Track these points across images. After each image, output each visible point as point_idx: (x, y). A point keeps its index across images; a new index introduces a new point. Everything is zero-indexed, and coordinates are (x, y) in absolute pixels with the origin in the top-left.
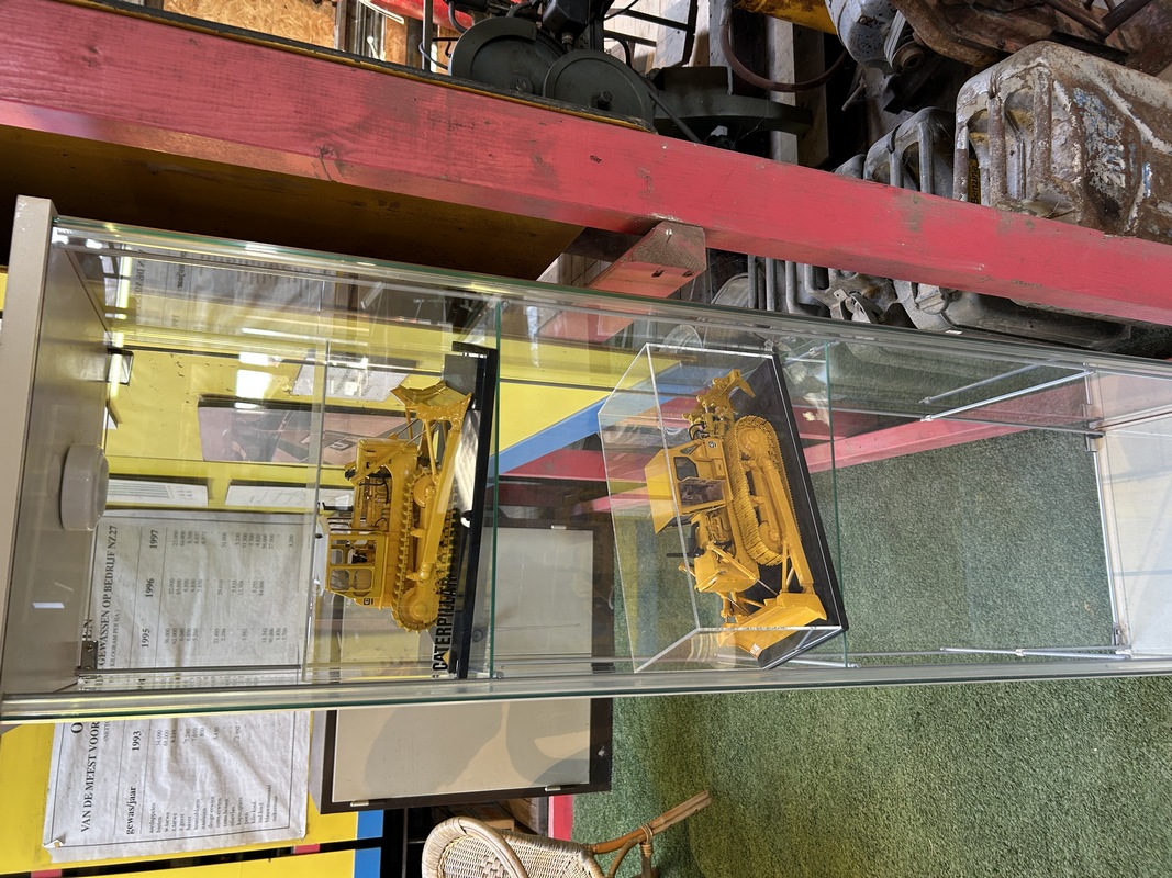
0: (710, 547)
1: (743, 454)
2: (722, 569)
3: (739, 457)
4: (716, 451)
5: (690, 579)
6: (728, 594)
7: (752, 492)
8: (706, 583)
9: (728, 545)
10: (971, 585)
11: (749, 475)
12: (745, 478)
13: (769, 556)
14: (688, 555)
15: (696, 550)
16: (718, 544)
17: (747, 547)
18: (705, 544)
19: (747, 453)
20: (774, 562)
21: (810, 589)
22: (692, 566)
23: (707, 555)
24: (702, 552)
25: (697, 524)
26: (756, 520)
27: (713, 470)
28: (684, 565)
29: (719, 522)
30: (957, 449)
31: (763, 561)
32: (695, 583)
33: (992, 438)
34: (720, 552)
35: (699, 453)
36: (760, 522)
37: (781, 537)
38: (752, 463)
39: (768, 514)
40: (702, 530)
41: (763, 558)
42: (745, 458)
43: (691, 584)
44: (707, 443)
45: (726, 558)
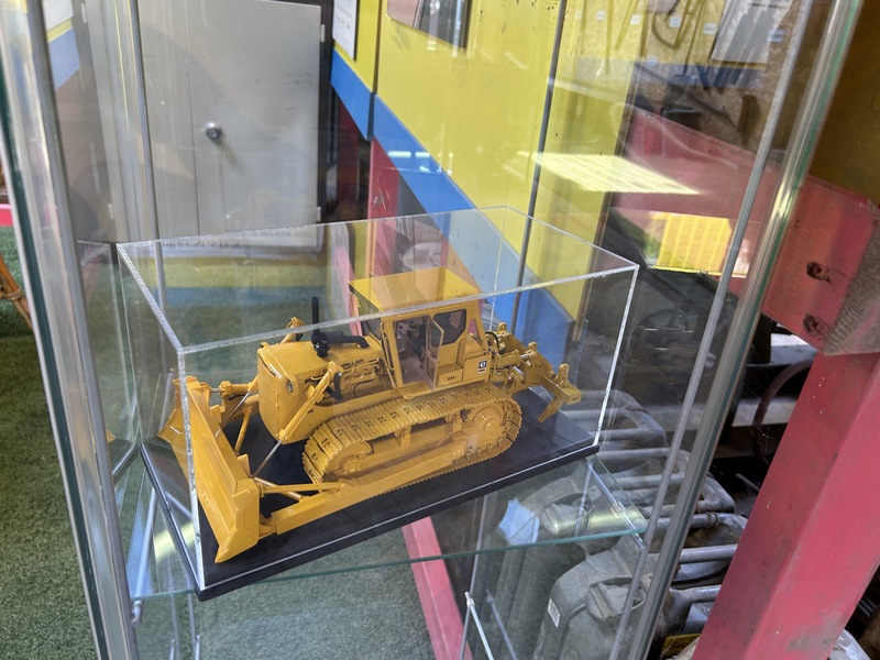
0: (333, 367)
1: (469, 411)
2: (296, 387)
3: (466, 406)
4: (474, 372)
5: (278, 334)
6: (255, 391)
7: (416, 428)
8: (270, 359)
9: (334, 394)
10: (276, 621)
11: (441, 421)
12: (437, 417)
13: (320, 461)
14: (316, 332)
15: (325, 344)
16: (336, 379)
17: (332, 423)
18: (335, 359)
19: (470, 417)
20: (309, 466)
21: (268, 530)
22: (298, 338)
23: (319, 363)
24: (323, 354)
25: (365, 345)
26: (374, 437)
27: (447, 368)
28: (300, 325)
29: (368, 378)
30: (415, 598)
31: (311, 448)
32: (272, 342)
33: (428, 636)
34: (324, 381)
35: (471, 347)
36: (371, 443)
37: (350, 477)
38: (457, 426)
39: (382, 455)
40: (356, 353)
41: (317, 450)
42: (464, 413)
43: (270, 335)
44: (483, 359)
45: (315, 393)
